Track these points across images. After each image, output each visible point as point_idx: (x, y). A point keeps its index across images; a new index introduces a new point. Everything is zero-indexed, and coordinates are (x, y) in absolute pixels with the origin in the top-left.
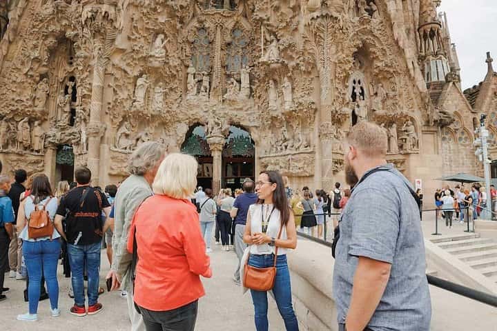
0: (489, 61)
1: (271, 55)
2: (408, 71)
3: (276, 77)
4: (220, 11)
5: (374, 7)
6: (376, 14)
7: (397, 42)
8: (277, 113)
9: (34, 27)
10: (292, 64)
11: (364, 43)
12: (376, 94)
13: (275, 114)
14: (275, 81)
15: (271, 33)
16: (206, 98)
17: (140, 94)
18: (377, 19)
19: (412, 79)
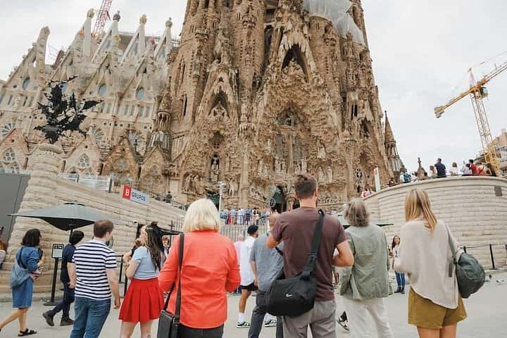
0: (419, 162)
1: (322, 154)
2: (385, 166)
3: (323, 166)
4: (291, 127)
5: (369, 135)
6: (369, 138)
7: (380, 153)
8: (324, 184)
9: (205, 126)
10: (333, 160)
11: (364, 151)
12: (369, 177)
13: (322, 184)
14: (322, 168)
15: (322, 144)
16: (285, 173)
17: (260, 169)
18: (370, 141)
19: (387, 170)
